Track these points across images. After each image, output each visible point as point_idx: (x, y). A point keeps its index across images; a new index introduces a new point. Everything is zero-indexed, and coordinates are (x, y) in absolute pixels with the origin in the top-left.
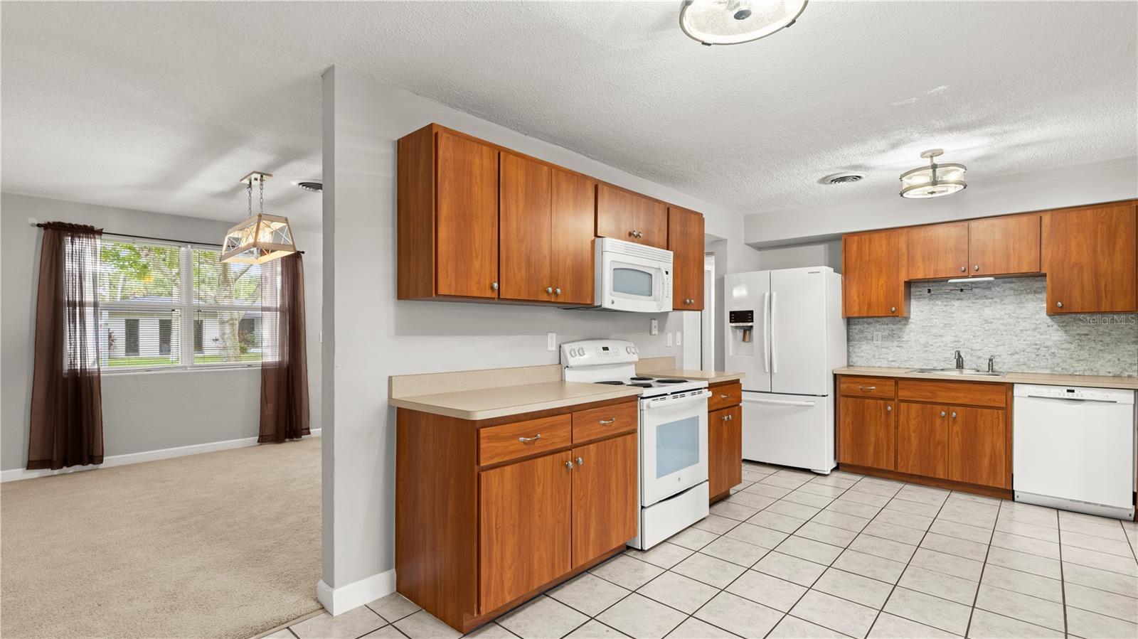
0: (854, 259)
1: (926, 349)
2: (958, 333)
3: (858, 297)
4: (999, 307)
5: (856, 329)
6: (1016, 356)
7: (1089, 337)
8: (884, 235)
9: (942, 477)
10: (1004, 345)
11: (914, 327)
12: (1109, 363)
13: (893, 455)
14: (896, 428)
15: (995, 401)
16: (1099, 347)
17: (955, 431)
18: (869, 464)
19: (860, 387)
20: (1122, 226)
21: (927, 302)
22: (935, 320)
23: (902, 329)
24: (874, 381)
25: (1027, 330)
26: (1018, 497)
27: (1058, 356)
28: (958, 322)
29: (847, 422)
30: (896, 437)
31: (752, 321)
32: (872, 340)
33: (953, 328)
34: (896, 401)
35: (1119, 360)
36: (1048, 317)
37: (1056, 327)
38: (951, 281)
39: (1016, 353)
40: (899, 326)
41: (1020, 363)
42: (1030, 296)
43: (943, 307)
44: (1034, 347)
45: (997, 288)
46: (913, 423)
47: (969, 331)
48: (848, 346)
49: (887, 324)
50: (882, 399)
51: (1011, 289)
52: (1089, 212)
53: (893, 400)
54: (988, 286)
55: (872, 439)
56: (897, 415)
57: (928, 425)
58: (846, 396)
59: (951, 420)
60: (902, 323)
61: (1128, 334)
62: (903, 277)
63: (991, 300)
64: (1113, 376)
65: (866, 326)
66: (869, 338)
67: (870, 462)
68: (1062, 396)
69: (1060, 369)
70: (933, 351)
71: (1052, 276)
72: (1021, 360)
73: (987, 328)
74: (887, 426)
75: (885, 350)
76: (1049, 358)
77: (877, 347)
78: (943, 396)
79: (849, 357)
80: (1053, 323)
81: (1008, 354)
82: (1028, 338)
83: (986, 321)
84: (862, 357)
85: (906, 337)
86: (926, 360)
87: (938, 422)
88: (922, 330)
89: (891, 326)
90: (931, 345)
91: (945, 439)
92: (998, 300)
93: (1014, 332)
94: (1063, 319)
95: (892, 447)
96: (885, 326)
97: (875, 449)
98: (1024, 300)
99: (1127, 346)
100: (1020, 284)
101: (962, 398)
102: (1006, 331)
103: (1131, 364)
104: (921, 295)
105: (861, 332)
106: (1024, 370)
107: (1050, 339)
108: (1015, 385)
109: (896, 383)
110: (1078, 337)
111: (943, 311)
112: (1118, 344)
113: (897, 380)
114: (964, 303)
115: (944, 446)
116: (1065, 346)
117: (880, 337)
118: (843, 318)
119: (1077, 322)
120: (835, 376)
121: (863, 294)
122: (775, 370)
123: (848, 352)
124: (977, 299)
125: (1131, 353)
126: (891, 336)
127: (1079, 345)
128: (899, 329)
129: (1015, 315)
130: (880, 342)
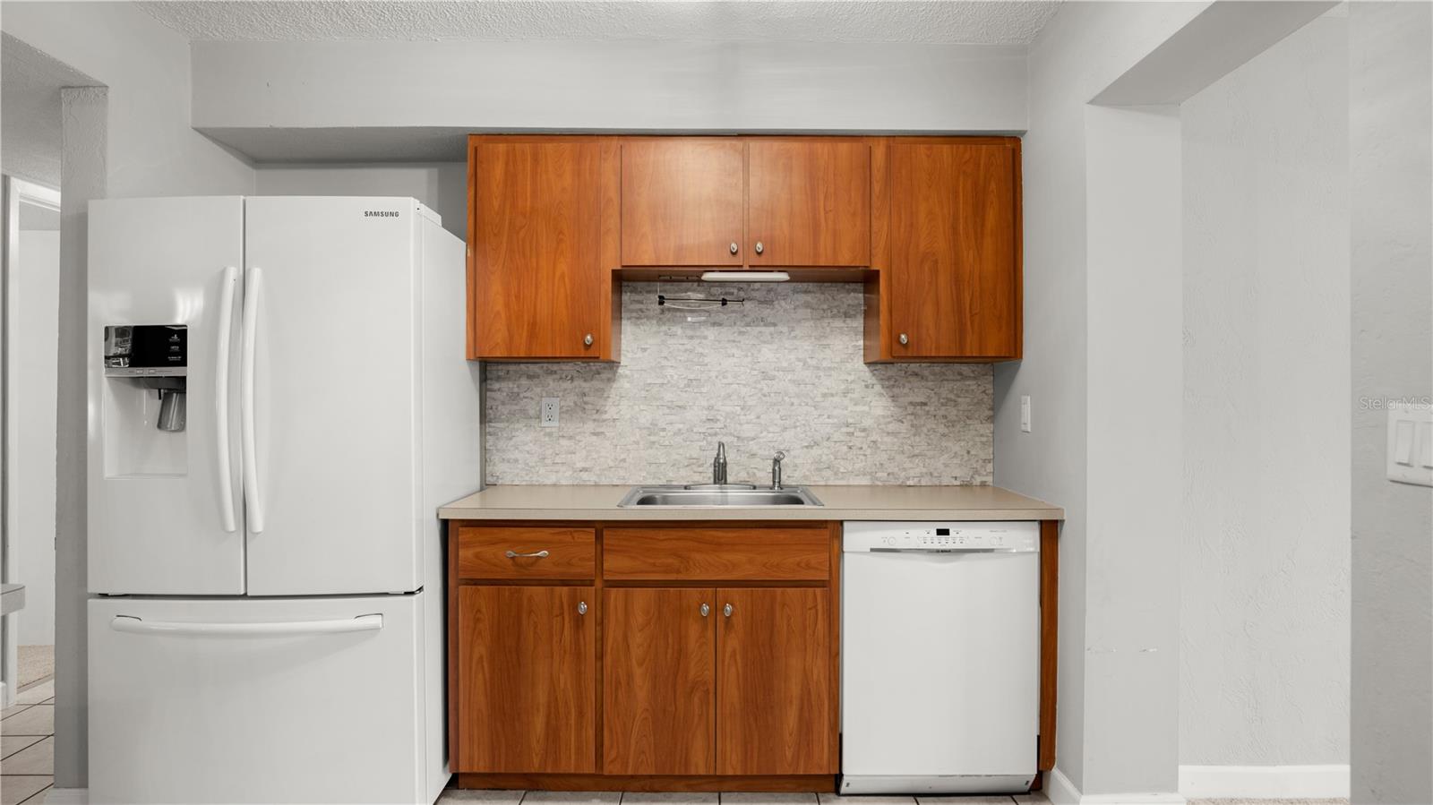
0: (496, 204)
1: (652, 438)
2: (712, 402)
3: (507, 305)
4: (787, 344)
5: (501, 389)
6: (816, 451)
7: (927, 408)
8: (567, 146)
9: (702, 772)
10: (796, 427)
11: (627, 385)
12: (955, 461)
13: (591, 732)
14: (600, 656)
15: (808, 566)
16: (942, 429)
17: (729, 650)
18: (535, 765)
19: (511, 553)
20: (993, 186)
21: (655, 328)
22: (671, 371)
23: (603, 390)
24: (545, 533)
25: (832, 395)
26: (848, 785)
27: (882, 447)
28: (713, 374)
29: (476, 656)
30: (600, 682)
31: (183, 363)
32: (539, 417)
33: (704, 390)
34: (598, 583)
35: (968, 452)
36: (865, 368)
37: (878, 388)
38: (707, 276)
39: (817, 444)
40: (596, 384)
41: (822, 466)
42: (838, 323)
43: (685, 341)
44: (844, 430)
45: (783, 303)
46: (638, 640)
47: (735, 397)
48: (483, 434)
49: (572, 379)
50: (564, 583)
51: (807, 305)
52: (946, 149)
53: (591, 583)
54: (769, 295)
55: (542, 696)
56: (601, 623)
57: (670, 641)
58: (475, 582)
59: (721, 625)
60: (604, 376)
61: (980, 402)
62: (610, 263)
63: (772, 329)
64: (961, 485)
65: (524, 382)
66: (532, 412)
67: (536, 761)
68: (929, 546)
69: (886, 474)
70: (667, 443)
71: (890, 278)
72: (824, 458)
73: (766, 390)
74: (578, 655)
75: (564, 442)
76: (868, 452)
77: (550, 435)
78: (706, 565)
79: (484, 462)
80: (874, 381)
81: (803, 447)
82: (836, 412)
83: (766, 376)
84: (516, 461)
85: (611, 412)
86: (650, 464)
87: (693, 630)
88: (643, 393)
89: (579, 383)
90: (664, 430)
91: (709, 674)
92: (785, 329)
93: (812, 399)
94: (890, 373)
95: (590, 714)
96: (567, 385)
97: (548, 723)
98: (828, 329)
99: (979, 426)
100: (822, 297)
101: (743, 563)
102: (797, 396)
103: (984, 461)
104: (641, 310)
105: (514, 397)
106: (828, 479)
107: (868, 413)
108: (845, 524)
109: (599, 537)
110: (910, 409)
111: (686, 350)
112: (968, 422)
113: (601, 528)
114: (726, 333)
115: (707, 692)
116: (891, 428)
117: (556, 410)
118: (468, 359)
119: (911, 379)
120: (445, 524)
121: (517, 297)
122: (258, 521)
123: (484, 450)
124: (748, 325)
125: (984, 439)
126: (581, 409)
127: (912, 426)
128: (597, 390)
129: (813, 362)
130: (557, 424)
